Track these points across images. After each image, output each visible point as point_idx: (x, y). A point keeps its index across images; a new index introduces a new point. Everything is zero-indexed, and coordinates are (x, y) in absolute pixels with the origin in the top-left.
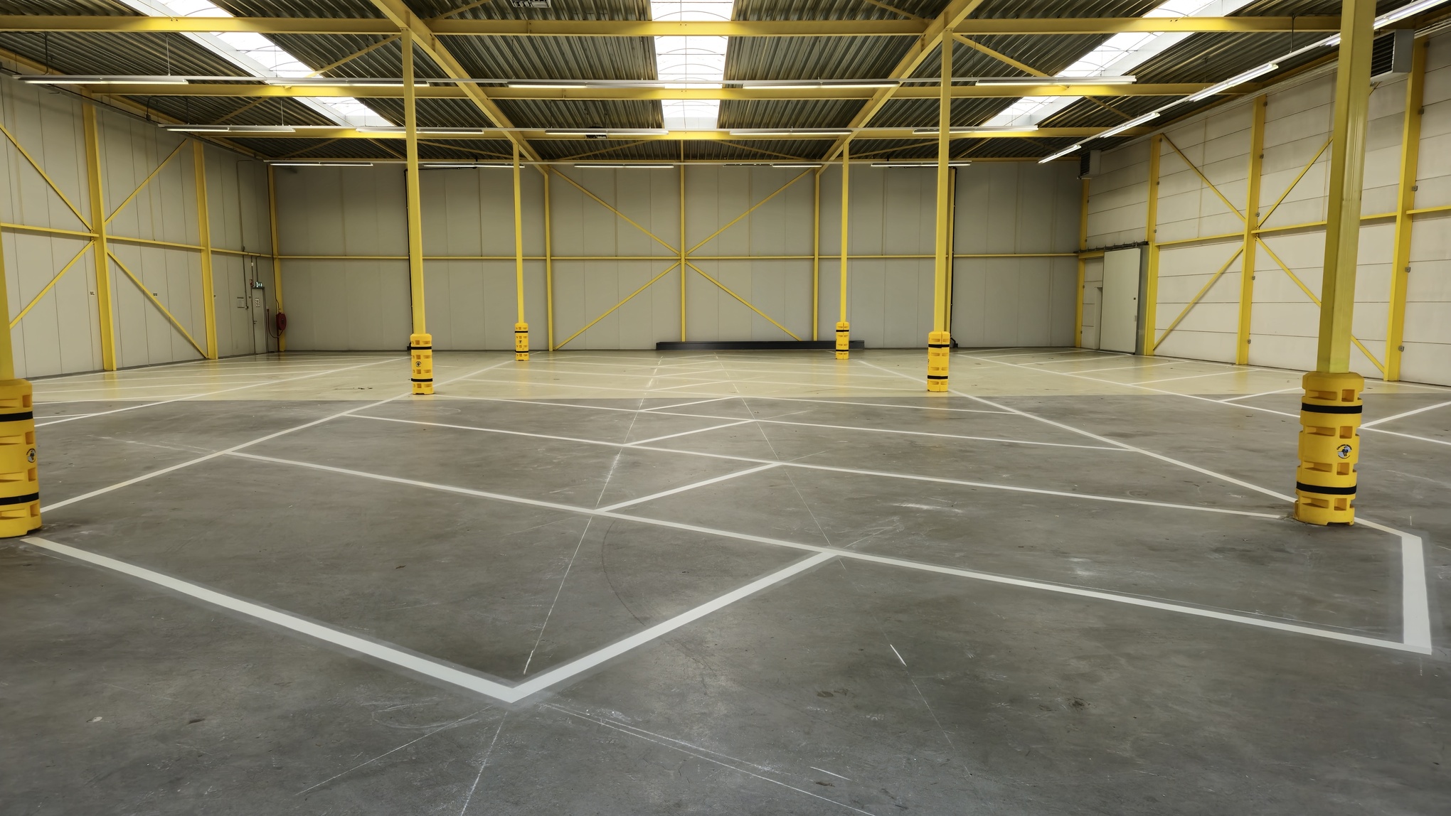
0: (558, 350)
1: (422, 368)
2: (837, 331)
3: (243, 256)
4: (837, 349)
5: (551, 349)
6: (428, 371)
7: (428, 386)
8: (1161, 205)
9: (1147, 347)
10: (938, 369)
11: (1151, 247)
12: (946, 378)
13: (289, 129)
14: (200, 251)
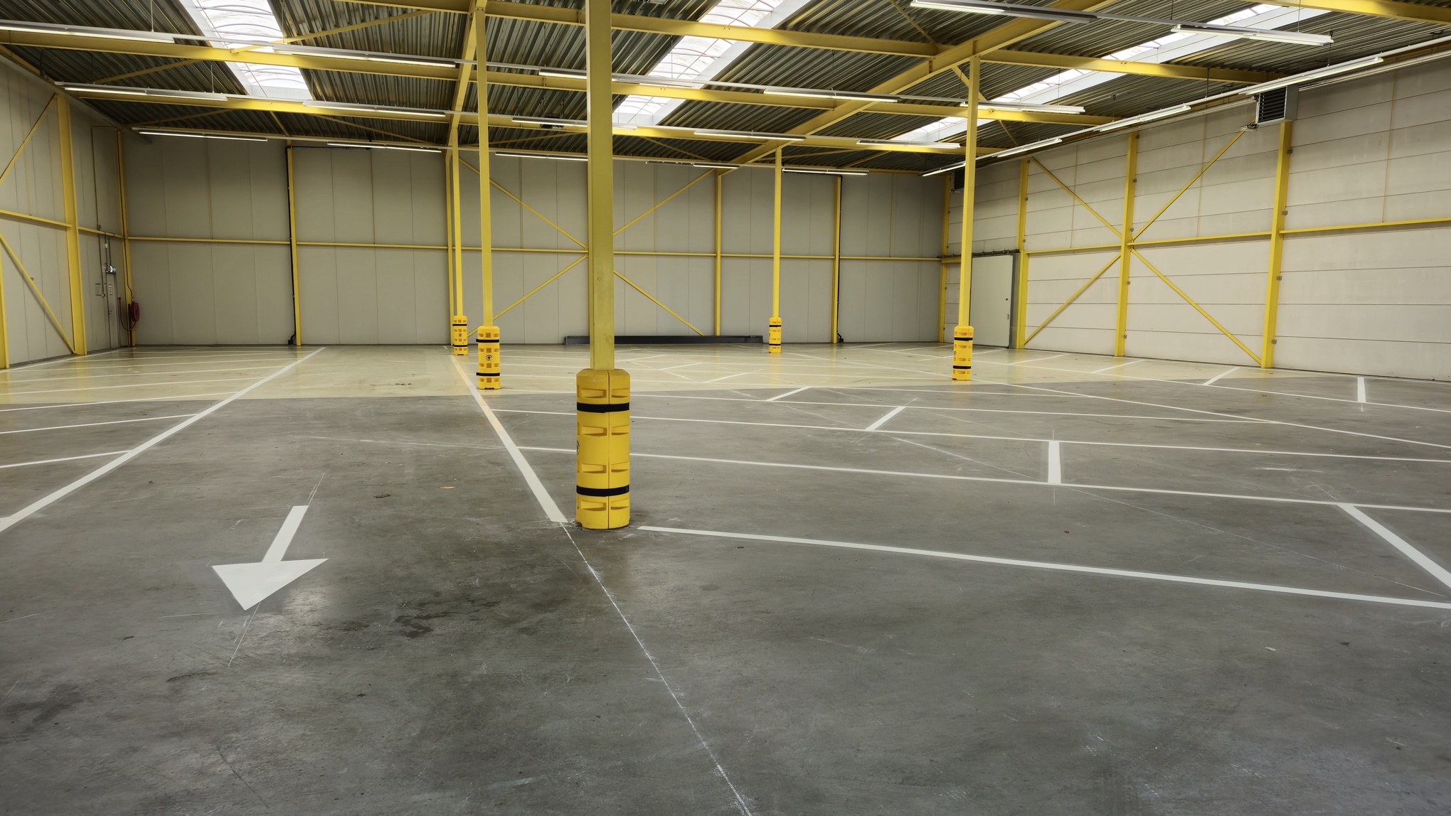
1: (493, 361)
3: (99, 235)
4: (771, 343)
6: (496, 365)
7: (496, 381)
8: (1029, 218)
9: (1019, 342)
10: (964, 360)
11: (1022, 256)
14: (65, 228)
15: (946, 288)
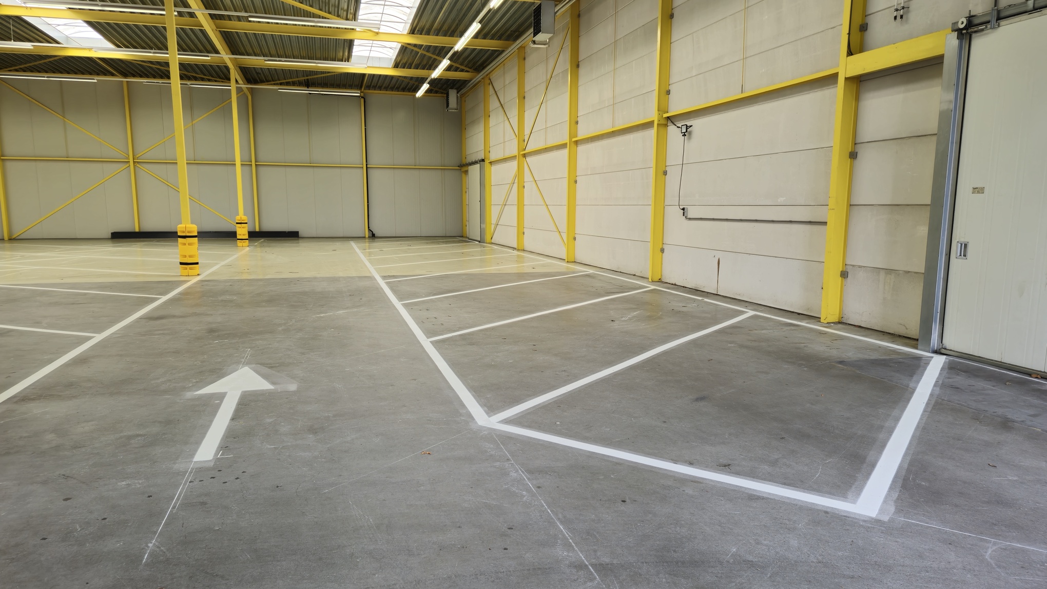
0: (15, 239)
2: (237, 223)
4: (238, 238)
5: (6, 238)
8: (492, 131)
9: (487, 238)
11: (487, 162)
12: (197, 263)
15: (466, 192)
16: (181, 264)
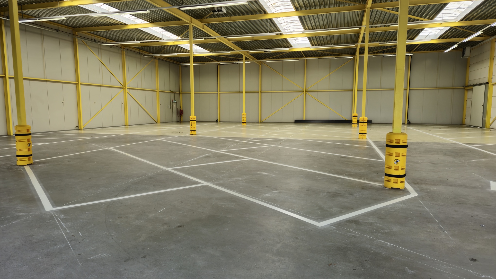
0: (262, 122)
1: (193, 126)
2: (353, 117)
3: (170, 92)
4: (353, 123)
5: (260, 122)
6: (194, 127)
7: (194, 132)
8: (494, 67)
9: (487, 125)
10: (362, 131)
11: (490, 84)
12: (366, 134)
13: (176, 55)
14: (156, 91)
15: (467, 100)
16: (359, 134)
